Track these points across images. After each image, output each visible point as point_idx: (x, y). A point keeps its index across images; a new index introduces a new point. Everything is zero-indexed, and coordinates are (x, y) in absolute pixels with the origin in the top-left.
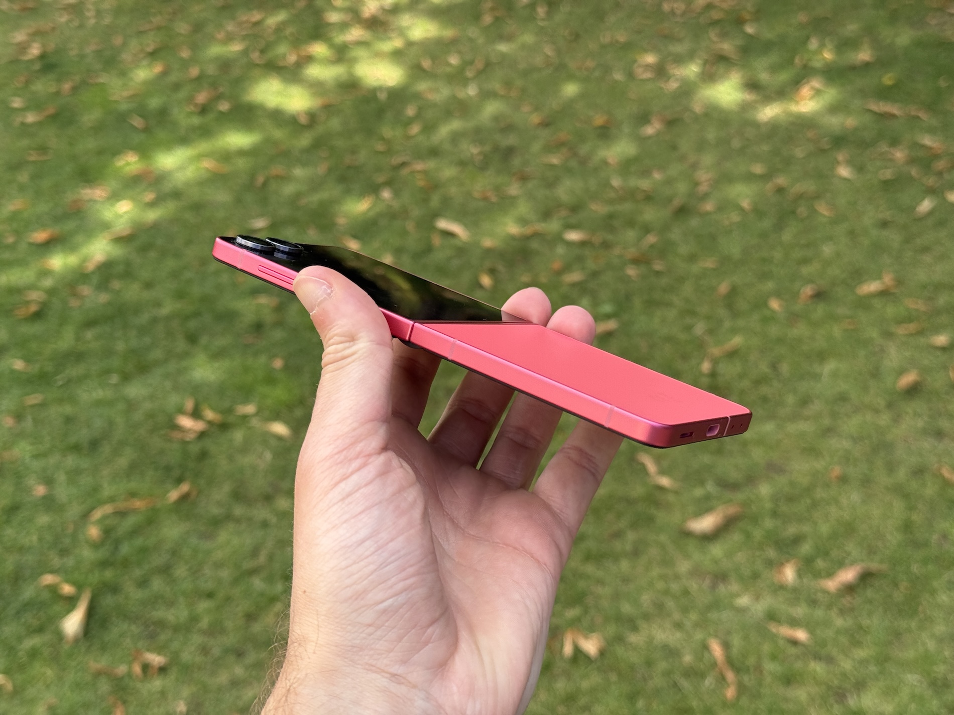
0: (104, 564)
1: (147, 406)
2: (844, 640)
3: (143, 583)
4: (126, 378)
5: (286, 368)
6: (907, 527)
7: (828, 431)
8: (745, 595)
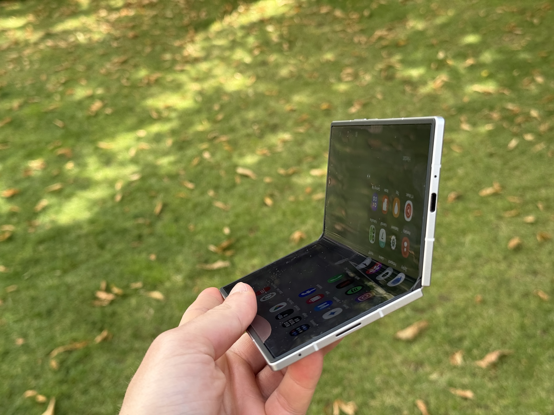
0: (62, 382)
1: (79, 287)
2: (493, 395)
3: (85, 392)
4: (65, 272)
5: (158, 259)
6: (522, 327)
7: (472, 275)
8: (434, 373)
